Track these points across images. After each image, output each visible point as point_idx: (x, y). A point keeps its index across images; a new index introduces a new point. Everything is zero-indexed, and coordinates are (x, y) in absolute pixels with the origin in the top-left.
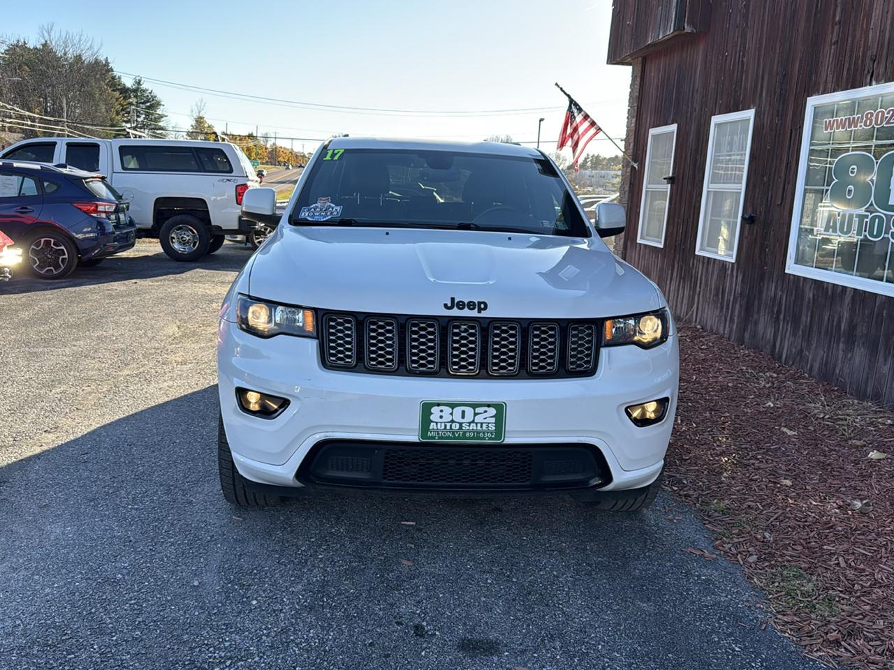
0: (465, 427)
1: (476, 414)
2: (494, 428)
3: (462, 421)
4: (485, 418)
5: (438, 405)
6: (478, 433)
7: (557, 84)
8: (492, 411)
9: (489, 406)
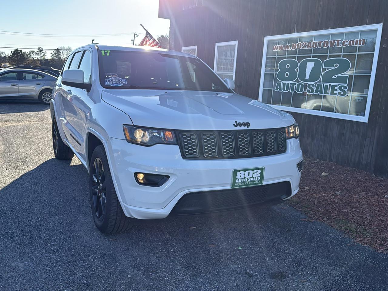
0: (249, 180)
1: (253, 173)
2: (260, 179)
3: (248, 177)
4: (257, 175)
5: (240, 171)
6: (254, 182)
7: (141, 25)
8: (259, 171)
9: (258, 169)
